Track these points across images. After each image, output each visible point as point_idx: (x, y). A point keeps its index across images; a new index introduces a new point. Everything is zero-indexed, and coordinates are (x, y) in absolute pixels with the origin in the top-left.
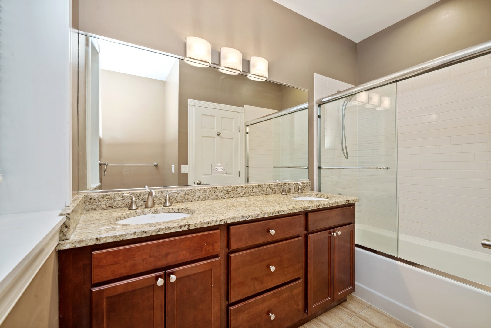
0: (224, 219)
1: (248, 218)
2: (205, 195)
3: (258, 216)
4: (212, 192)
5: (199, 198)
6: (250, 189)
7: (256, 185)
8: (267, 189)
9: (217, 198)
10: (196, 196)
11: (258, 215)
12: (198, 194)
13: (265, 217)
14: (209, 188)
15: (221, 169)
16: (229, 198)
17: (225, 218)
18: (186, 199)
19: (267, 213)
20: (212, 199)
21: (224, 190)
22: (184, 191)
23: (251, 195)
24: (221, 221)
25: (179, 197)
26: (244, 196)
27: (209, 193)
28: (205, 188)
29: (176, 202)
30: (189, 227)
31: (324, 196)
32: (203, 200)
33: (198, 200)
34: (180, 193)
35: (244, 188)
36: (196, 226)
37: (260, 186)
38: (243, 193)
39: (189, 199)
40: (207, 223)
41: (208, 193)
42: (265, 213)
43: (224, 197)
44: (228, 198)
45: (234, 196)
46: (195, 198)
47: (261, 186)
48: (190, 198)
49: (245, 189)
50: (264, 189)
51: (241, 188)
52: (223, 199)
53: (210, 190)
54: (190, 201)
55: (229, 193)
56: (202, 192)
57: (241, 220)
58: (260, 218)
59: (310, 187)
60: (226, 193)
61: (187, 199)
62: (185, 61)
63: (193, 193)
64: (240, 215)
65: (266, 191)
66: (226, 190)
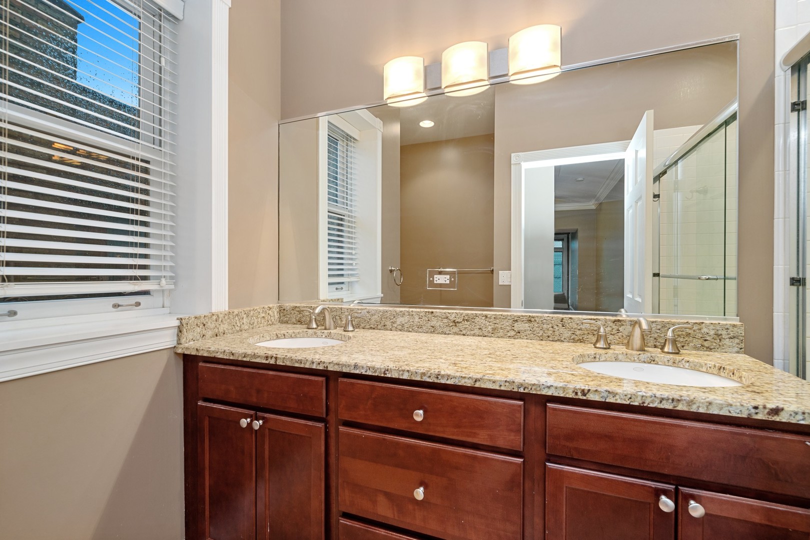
0: (324, 363)
1: (366, 372)
2: (412, 323)
3: (387, 372)
4: (424, 318)
5: (403, 325)
6: (507, 323)
7: (522, 316)
8: (555, 327)
9: (434, 331)
10: (398, 323)
11: (387, 370)
12: (400, 320)
13: (404, 378)
14: (418, 312)
15: (445, 279)
16: (458, 334)
17: (325, 361)
18: (382, 324)
19: (408, 371)
20: (424, 331)
21: (447, 318)
22: (380, 312)
23: (509, 335)
24: (319, 364)
25: (373, 321)
26: (490, 335)
27: (419, 320)
28: (412, 311)
29: (369, 327)
30: (277, 360)
31: (741, 377)
32: (409, 331)
33: (400, 330)
34: (375, 315)
35: (491, 320)
36: (285, 362)
37: (533, 319)
38: (490, 329)
39: (388, 326)
40: (299, 362)
41: (417, 319)
42: (403, 371)
43: (446, 330)
44: (456, 334)
45: (468, 333)
46: (395, 325)
47: (536, 319)
48: (388, 323)
49: (495, 322)
50: (545, 326)
51: (484, 318)
52: (445, 334)
53: (421, 314)
54: (389, 329)
55: (457, 324)
56: (408, 316)
57: (352, 372)
58: (390, 378)
59: (737, 341)
60: (451, 324)
61: (384, 325)
62: (389, 105)
63: (392, 318)
64: (353, 362)
65: (551, 332)
66: (451, 318)
